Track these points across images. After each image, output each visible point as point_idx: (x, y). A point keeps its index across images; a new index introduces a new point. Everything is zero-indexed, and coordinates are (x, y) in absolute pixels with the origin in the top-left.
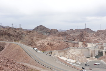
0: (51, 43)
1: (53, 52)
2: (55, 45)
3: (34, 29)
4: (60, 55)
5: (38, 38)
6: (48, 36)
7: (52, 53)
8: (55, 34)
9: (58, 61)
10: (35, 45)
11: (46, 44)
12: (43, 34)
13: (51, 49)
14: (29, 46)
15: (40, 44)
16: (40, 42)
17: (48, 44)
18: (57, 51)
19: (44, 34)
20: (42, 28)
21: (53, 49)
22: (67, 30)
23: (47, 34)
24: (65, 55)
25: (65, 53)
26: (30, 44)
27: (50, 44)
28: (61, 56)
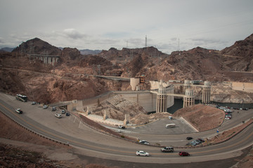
0: (63, 83)
1: (69, 104)
2: (75, 86)
3: (17, 49)
4: (88, 111)
5: (29, 72)
6: (58, 65)
7: (68, 107)
9: (82, 125)
10: (23, 89)
11: (51, 86)
12: (42, 62)
13: (64, 96)
14: (4, 92)
15: (34, 87)
17: (56, 85)
18: (81, 103)
19: (45, 61)
21: (70, 98)
23: (54, 61)
24: (99, 110)
25: (99, 105)
26: (7, 87)
27: (62, 86)
28: (89, 113)
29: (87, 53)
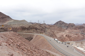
0: (69, 35)
1: (71, 42)
2: (73, 36)
3: (55, 24)
4: (77, 46)
5: (58, 31)
6: (67, 29)
8: (72, 28)
9: (75, 50)
10: (56, 36)
11: (64, 36)
12: (62, 28)
13: (69, 40)
14: (51, 37)
15: (59, 36)
16: (60, 34)
17: (66, 36)
19: (63, 28)
20: (61, 23)
21: (71, 40)
22: (84, 24)
23: (66, 28)
24: (82, 46)
25: (82, 44)
26: (52, 35)
27: (68, 36)
28: (78, 46)
29: (77, 25)
